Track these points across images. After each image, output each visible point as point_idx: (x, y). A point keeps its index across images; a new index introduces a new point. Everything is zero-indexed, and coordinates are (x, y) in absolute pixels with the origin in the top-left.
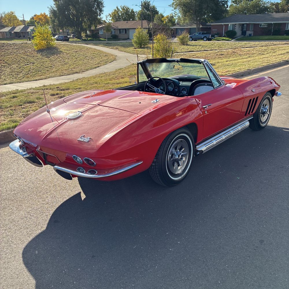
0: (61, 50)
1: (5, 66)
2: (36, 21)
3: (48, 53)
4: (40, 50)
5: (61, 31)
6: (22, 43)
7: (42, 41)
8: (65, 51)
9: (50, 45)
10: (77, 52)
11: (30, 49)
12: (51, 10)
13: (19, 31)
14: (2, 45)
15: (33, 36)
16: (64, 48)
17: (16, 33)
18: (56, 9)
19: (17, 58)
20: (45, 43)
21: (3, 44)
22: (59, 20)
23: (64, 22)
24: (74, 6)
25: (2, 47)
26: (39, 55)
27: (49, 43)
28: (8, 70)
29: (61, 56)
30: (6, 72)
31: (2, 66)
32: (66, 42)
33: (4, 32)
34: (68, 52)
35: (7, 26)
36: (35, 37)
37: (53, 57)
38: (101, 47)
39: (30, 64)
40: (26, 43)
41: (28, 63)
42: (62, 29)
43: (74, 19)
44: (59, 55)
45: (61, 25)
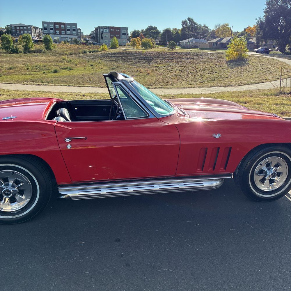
0: (249, 62)
1: (193, 73)
2: (246, 33)
4: (231, 60)
5: (264, 43)
6: (219, 54)
7: (235, 52)
9: (242, 56)
10: (263, 65)
11: (222, 60)
12: (259, 22)
13: (225, 42)
14: (201, 54)
16: (254, 61)
17: (223, 43)
18: (264, 21)
19: (206, 67)
20: (237, 55)
21: (203, 53)
22: (264, 33)
23: (268, 34)
24: (285, 17)
25: (201, 56)
26: (226, 66)
27: (241, 54)
28: (192, 77)
29: (245, 68)
30: (190, 78)
31: (190, 72)
32: (261, 54)
33: (212, 43)
34: (254, 64)
35: (217, 37)
36: (229, 48)
37: (237, 68)
39: (212, 73)
40: (222, 54)
41: (211, 72)
42: (265, 41)
43: (281, 31)
44: (243, 67)
45: (265, 37)
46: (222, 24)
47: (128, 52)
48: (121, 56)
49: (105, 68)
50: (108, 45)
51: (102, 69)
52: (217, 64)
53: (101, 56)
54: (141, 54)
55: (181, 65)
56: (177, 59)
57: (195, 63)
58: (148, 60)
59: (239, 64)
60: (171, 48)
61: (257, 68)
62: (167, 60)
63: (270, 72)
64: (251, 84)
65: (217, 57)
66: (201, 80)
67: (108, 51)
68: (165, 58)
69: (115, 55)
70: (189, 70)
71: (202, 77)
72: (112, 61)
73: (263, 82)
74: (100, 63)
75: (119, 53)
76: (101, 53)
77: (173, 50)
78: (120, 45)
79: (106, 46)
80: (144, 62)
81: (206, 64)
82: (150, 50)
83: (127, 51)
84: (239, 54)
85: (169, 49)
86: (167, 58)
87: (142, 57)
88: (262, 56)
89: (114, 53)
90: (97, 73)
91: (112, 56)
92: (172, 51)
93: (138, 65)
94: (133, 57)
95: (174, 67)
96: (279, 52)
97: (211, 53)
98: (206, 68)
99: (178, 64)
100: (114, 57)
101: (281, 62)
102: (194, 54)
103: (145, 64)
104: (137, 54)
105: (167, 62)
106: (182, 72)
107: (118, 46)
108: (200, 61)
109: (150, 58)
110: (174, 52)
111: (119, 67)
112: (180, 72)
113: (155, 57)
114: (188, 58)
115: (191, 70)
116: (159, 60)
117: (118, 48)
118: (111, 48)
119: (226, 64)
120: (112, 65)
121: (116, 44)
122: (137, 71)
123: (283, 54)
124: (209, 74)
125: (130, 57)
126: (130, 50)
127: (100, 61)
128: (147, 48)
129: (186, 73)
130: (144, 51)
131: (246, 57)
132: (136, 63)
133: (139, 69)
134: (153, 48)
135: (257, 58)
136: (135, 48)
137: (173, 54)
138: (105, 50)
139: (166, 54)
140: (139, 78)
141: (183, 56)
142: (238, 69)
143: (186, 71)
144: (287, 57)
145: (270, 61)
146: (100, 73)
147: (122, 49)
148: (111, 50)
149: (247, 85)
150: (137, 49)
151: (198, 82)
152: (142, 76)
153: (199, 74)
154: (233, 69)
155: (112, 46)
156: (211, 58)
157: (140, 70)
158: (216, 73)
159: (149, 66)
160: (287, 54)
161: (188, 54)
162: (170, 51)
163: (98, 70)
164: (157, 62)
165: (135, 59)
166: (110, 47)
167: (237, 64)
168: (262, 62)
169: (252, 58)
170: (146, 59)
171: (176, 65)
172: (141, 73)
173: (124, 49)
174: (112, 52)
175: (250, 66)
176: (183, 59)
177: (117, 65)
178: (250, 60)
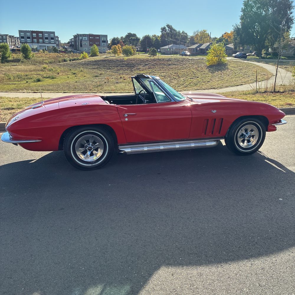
0: (229, 67)
1: (175, 78)
2: (224, 39)
3: (216, 69)
4: (211, 66)
5: (241, 48)
6: (199, 59)
7: (214, 57)
8: (232, 68)
9: (221, 61)
10: (242, 69)
11: (203, 65)
12: (236, 28)
13: (204, 48)
15: (208, 53)
16: (232, 65)
17: (202, 49)
18: (240, 27)
19: (188, 72)
20: (216, 60)
21: (184, 59)
22: (241, 38)
23: (245, 40)
24: (260, 24)
25: (182, 62)
26: (207, 71)
27: (221, 60)
28: (176, 82)
29: (225, 72)
30: (173, 83)
31: (173, 78)
32: (240, 59)
33: (191, 49)
34: (233, 69)
35: (197, 43)
36: (209, 54)
38: (271, 66)
39: (194, 78)
40: (202, 59)
41: (193, 77)
42: (243, 46)
43: (257, 37)
44: (223, 72)
45: (242, 42)
46: (200, 30)
47: (110, 60)
48: (103, 64)
49: (88, 76)
50: (89, 53)
51: (85, 76)
52: (199, 69)
53: (83, 64)
54: (123, 61)
55: (164, 71)
56: (159, 65)
57: (177, 69)
58: (131, 67)
59: (219, 68)
60: (152, 55)
61: (236, 72)
62: (150, 67)
63: (248, 76)
64: (231, 86)
65: (198, 62)
66: (184, 85)
67: (89, 58)
68: (147, 64)
69: (96, 63)
70: (172, 76)
71: (185, 82)
72: (94, 69)
73: (242, 85)
74: (82, 71)
75: (100, 61)
76: (82, 61)
77: (154, 56)
78: (100, 53)
79: (87, 54)
80: (127, 69)
81: (187, 70)
82: (131, 57)
83: (108, 58)
84: (218, 59)
85: (150, 55)
86: (149, 65)
87: (125, 64)
88: (240, 61)
89: (96, 61)
90: (81, 81)
91: (94, 64)
92: (153, 58)
93: (121, 72)
94: (115, 64)
95: (157, 73)
96: (255, 57)
97: (191, 59)
98: (188, 74)
99: (160, 70)
100: (95, 65)
101: (258, 66)
102: (175, 60)
103: (127, 71)
104: (119, 61)
105: (149, 68)
106: (165, 78)
107: (98, 53)
108: (181, 67)
109: (132, 65)
110: (155, 58)
111: (102, 74)
112: (163, 78)
113: (138, 64)
114: (170, 65)
115: (174, 76)
116: (141, 67)
117: (98, 55)
118: (92, 56)
119: (207, 69)
120: (94, 72)
121: (97, 52)
122: (121, 78)
123: (259, 58)
124: (191, 79)
125: (112, 64)
126: (111, 58)
127: (82, 69)
128: (128, 55)
129: (169, 79)
130: (126, 58)
131: (225, 62)
132: (118, 70)
133: (122, 76)
134: (134, 54)
135: (236, 63)
136: (116, 55)
137: (155, 61)
138: (86, 58)
139: (147, 60)
140: (123, 85)
141: (165, 63)
142: (219, 74)
143: (169, 77)
144: (263, 61)
145: (248, 66)
146: (83, 80)
147: (103, 56)
148: (91, 58)
149: (228, 87)
150: (118, 56)
151: (181, 87)
152: (126, 82)
153: (182, 79)
154: (213, 74)
155: (92, 54)
156: (192, 64)
157: (124, 77)
158: (197, 77)
159: (132, 73)
160: (263, 58)
161: (169, 60)
162: (151, 58)
163: (81, 78)
164: (139, 69)
165: (117, 67)
166: (90, 55)
167: (218, 69)
168: (240, 66)
169: (231, 63)
170: (129, 66)
171: (158, 71)
172: (124, 80)
173: (105, 56)
174: (93, 60)
175: (229, 70)
176: (165, 65)
177: (100, 72)
178: (230, 65)
